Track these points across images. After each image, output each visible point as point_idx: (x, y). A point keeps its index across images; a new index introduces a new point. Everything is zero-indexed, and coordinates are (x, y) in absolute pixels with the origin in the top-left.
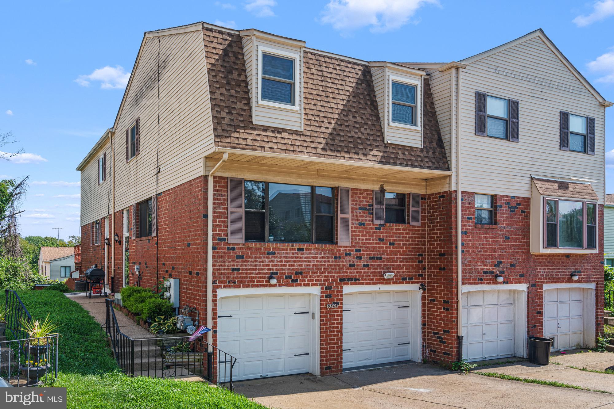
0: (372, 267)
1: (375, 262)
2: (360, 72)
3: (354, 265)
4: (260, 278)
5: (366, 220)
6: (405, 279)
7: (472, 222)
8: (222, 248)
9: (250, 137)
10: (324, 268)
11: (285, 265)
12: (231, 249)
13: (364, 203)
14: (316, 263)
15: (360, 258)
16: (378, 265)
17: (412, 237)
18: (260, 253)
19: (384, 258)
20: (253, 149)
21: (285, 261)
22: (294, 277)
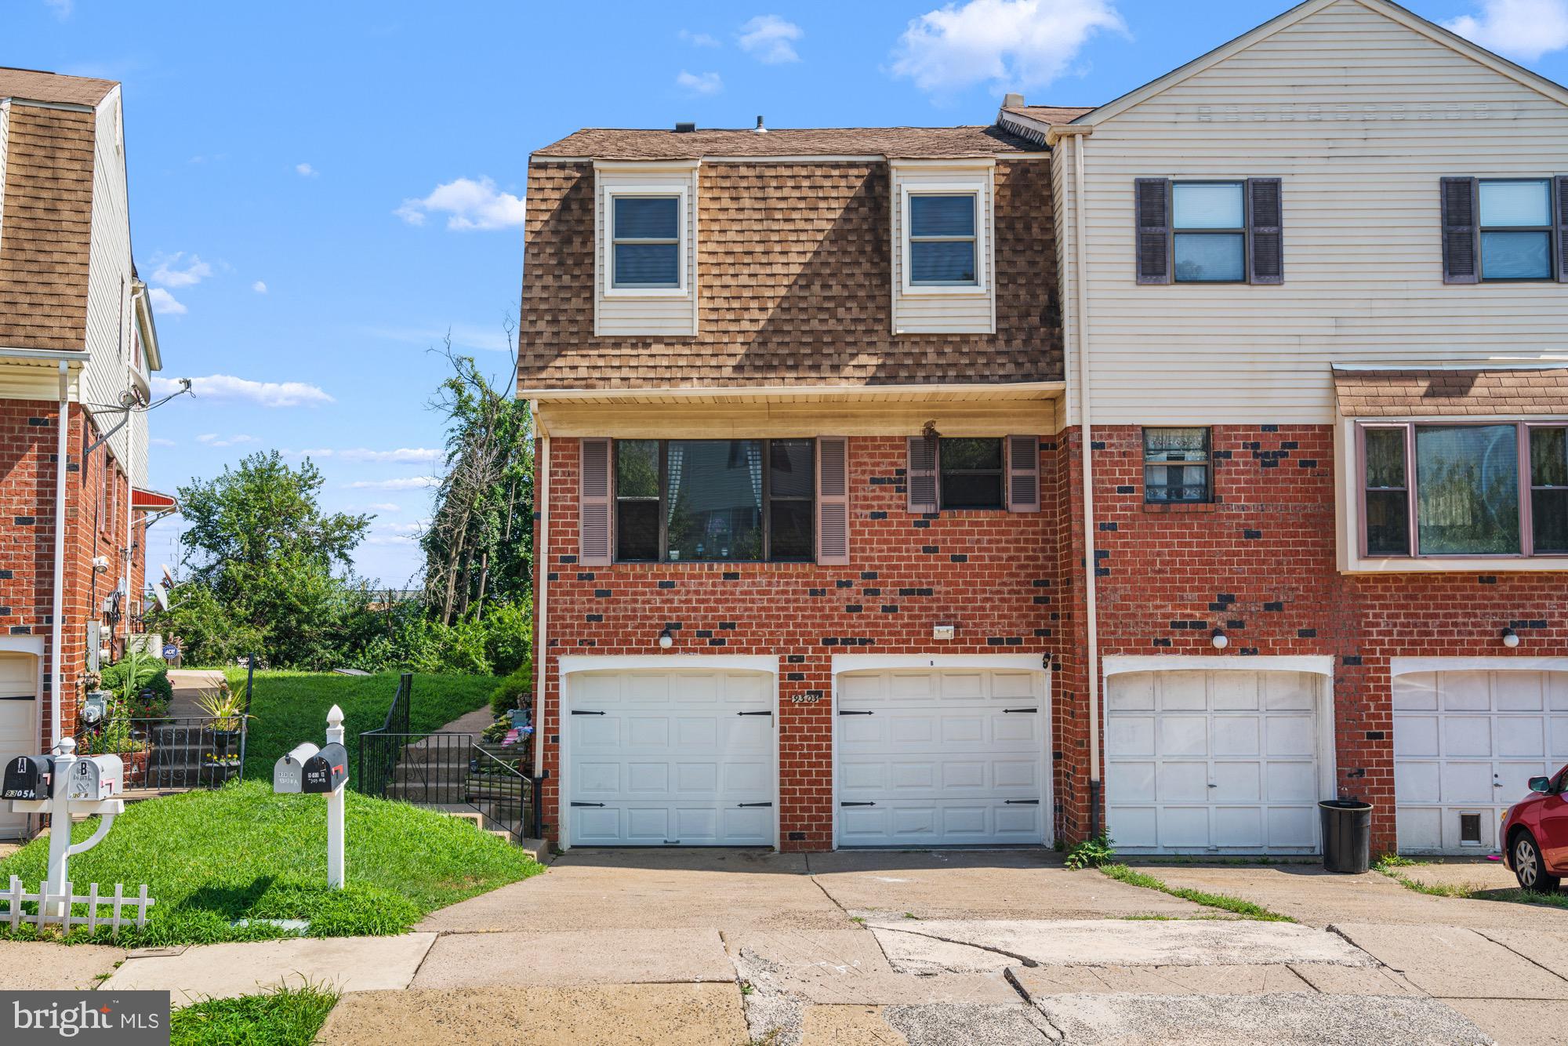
0: (906, 613)
1: (915, 602)
2: (859, 183)
3: (859, 608)
4: (644, 634)
5: (889, 506)
6: (1000, 641)
7: (1133, 499)
8: (567, 576)
9: (586, 362)
10: (785, 616)
11: (695, 609)
12: (585, 578)
13: (883, 468)
14: (765, 604)
15: (876, 592)
16: (921, 609)
17: (1017, 541)
18: (644, 585)
19: (939, 592)
20: (588, 387)
21: (698, 601)
22: (717, 633)
